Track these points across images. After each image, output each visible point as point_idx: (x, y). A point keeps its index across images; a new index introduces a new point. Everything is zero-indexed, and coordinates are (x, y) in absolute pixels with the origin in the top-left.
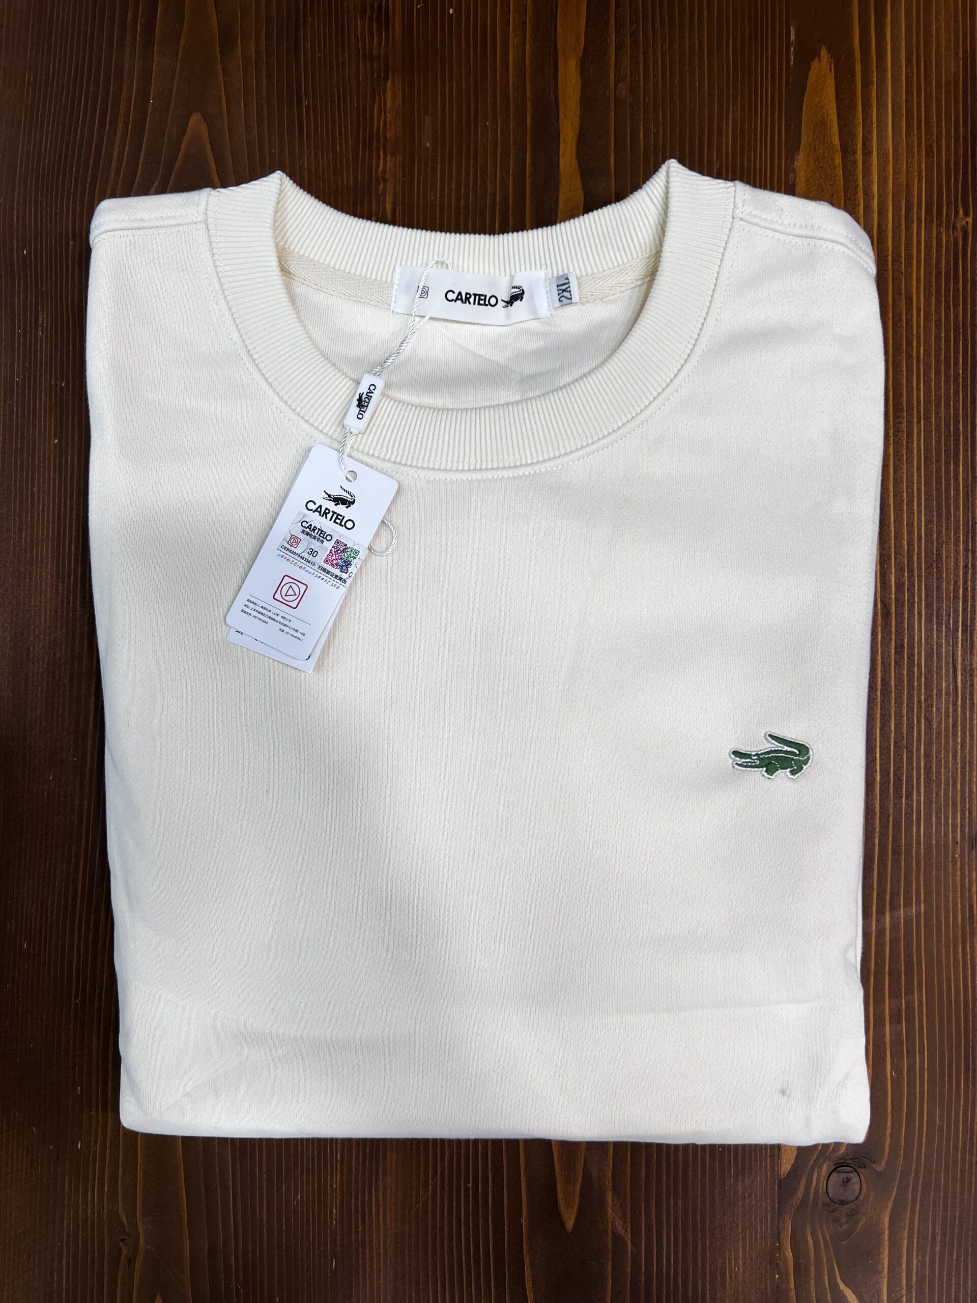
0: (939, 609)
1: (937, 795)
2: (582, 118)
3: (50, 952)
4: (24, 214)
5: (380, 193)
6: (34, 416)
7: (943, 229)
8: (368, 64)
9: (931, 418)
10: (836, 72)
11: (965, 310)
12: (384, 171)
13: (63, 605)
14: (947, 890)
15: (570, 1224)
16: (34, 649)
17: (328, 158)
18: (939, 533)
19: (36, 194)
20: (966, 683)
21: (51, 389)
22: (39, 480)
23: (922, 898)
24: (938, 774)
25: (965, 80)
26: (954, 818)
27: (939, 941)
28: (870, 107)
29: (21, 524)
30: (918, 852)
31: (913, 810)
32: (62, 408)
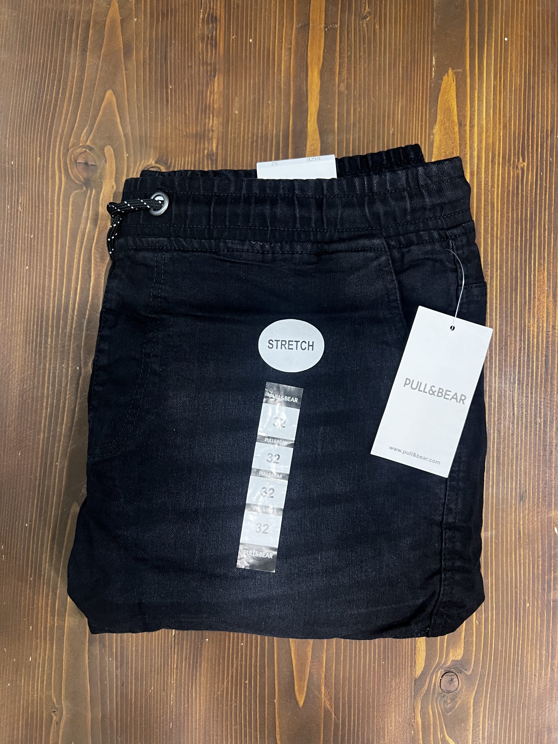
1: (503, 472)
2: (320, 101)
3: (16, 551)
4: (12, 141)
5: (210, 137)
6: (15, 254)
7: (511, 168)
8: (205, 67)
9: (503, 269)
10: (456, 82)
11: (522, 212)
12: (212, 126)
13: (29, 358)
14: (507, 523)
15: (301, 703)
16: (12, 383)
17: (182, 118)
18: (506, 331)
19: (19, 131)
20: (519, 412)
21: (25, 239)
22: (17, 289)
23: (494, 527)
24: (504, 460)
25: (525, 89)
26: (512, 484)
27: (502, 550)
28: (474, 101)
29: (6, 313)
30: (492, 502)
32: (31, 249)
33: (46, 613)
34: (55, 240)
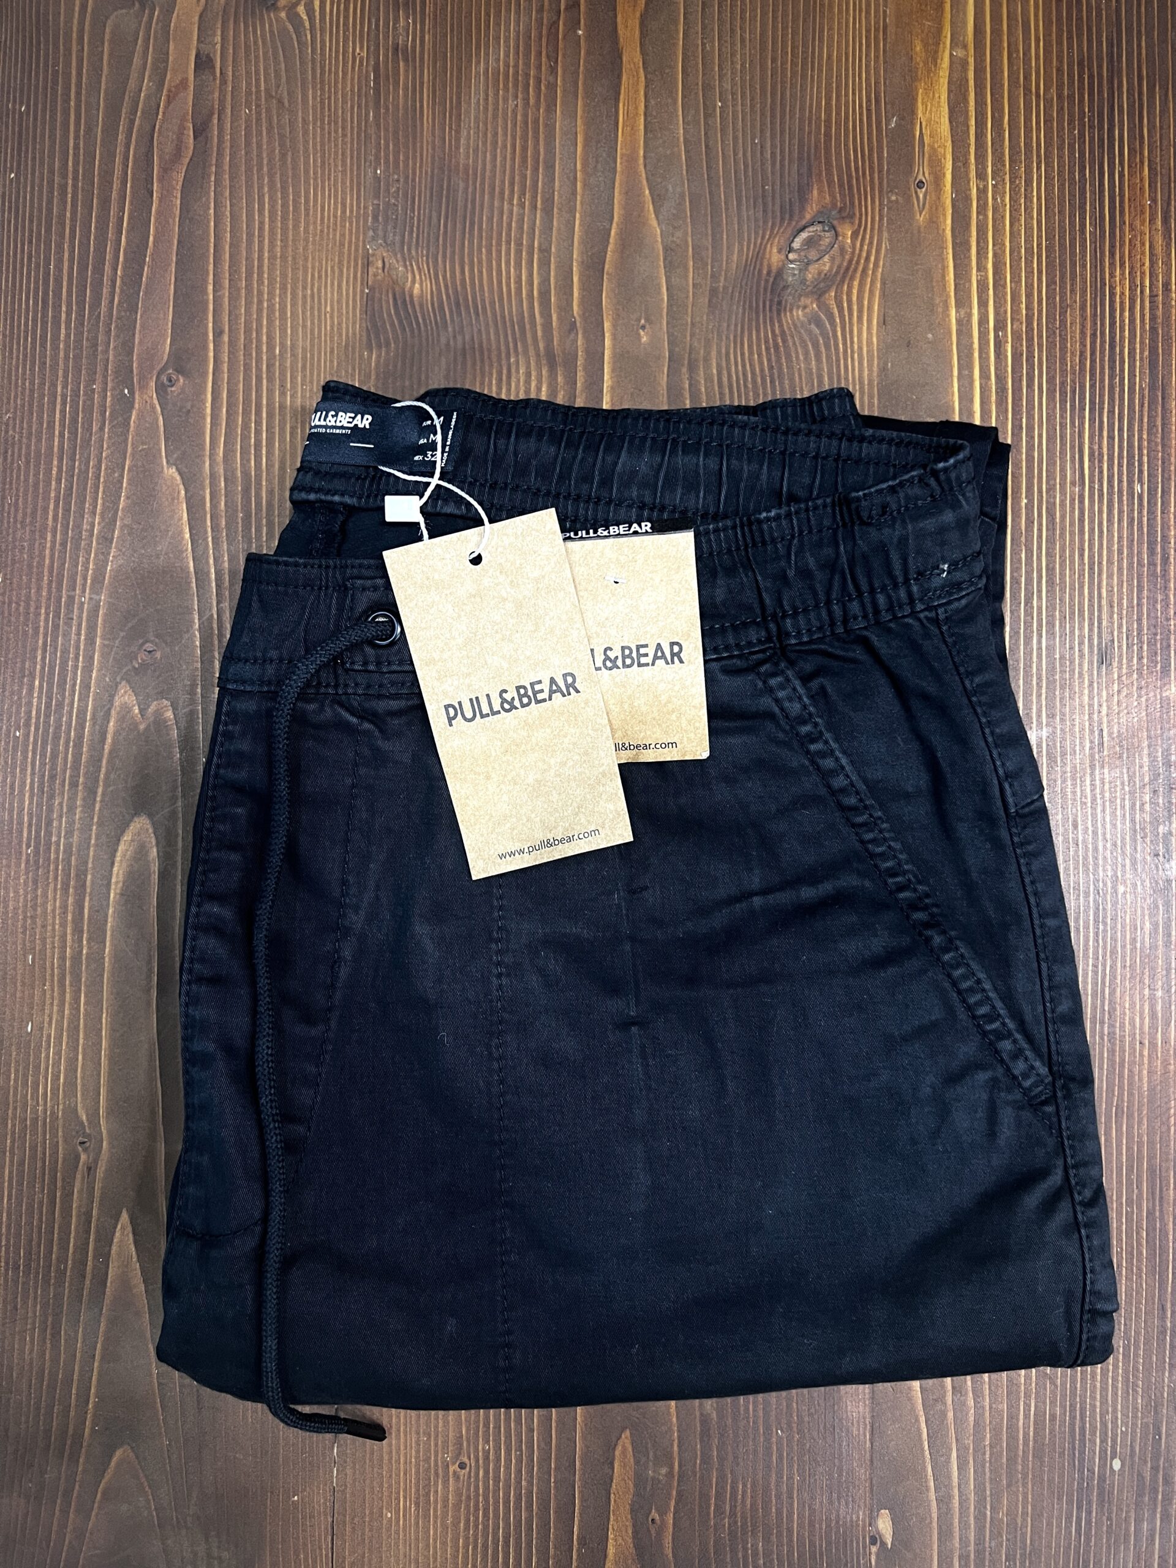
0: (1063, 384)
31: (1033, 619)
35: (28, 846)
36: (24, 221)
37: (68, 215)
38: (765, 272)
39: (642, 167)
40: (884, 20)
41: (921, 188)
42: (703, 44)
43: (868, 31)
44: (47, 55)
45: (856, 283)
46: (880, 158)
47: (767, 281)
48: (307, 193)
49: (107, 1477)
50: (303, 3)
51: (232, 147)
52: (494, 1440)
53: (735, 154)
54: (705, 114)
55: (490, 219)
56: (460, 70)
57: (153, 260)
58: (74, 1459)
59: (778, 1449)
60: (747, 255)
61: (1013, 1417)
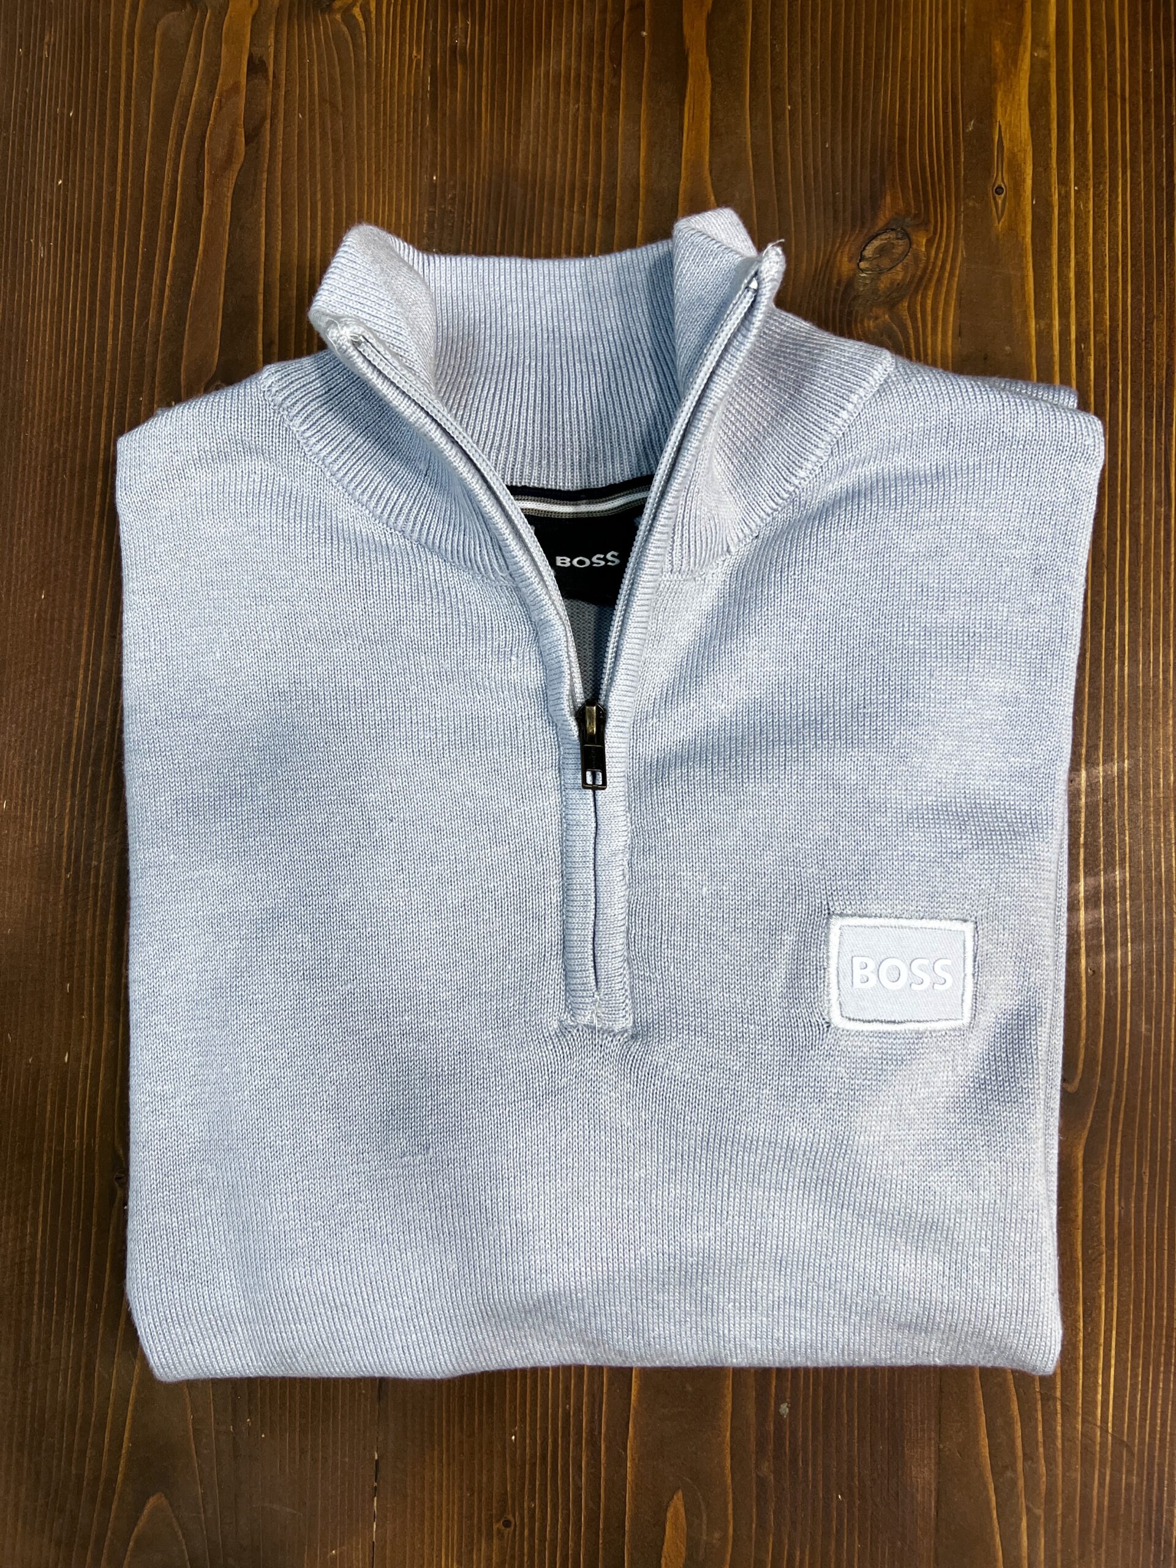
0: (1149, 398)
1: (1145, 626)
3: (35, 814)
6: (34, 152)
9: (1138, 167)
13: (63, 383)
14: (1156, 744)
16: (26, 435)
18: (1148, 306)
21: (56, 119)
22: (37, 229)
23: (1126, 753)
24: (1146, 600)
30: (1121, 697)
31: (1115, 645)
32: (69, 142)
33: (103, 952)
34: (122, 121)
35: (67, 871)
36: (71, 229)
37: (117, 222)
38: (835, 281)
39: (707, 173)
40: (962, 19)
41: (999, 194)
42: (773, 46)
43: (945, 32)
44: (96, 60)
45: (930, 293)
46: (957, 163)
47: (837, 291)
48: (361, 200)
49: (140, 1524)
50: (358, 4)
51: (284, 153)
52: (540, 1498)
53: (805, 159)
54: (773, 117)
55: (550, 225)
56: (519, 73)
57: (202, 269)
58: (107, 1504)
59: (838, 1515)
60: (817, 263)
61: (1086, 1485)
